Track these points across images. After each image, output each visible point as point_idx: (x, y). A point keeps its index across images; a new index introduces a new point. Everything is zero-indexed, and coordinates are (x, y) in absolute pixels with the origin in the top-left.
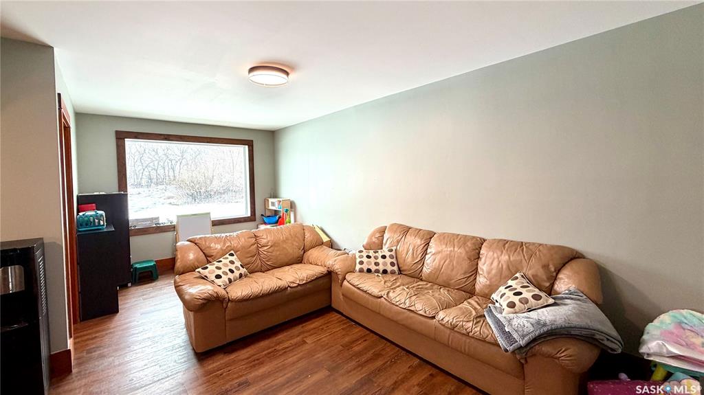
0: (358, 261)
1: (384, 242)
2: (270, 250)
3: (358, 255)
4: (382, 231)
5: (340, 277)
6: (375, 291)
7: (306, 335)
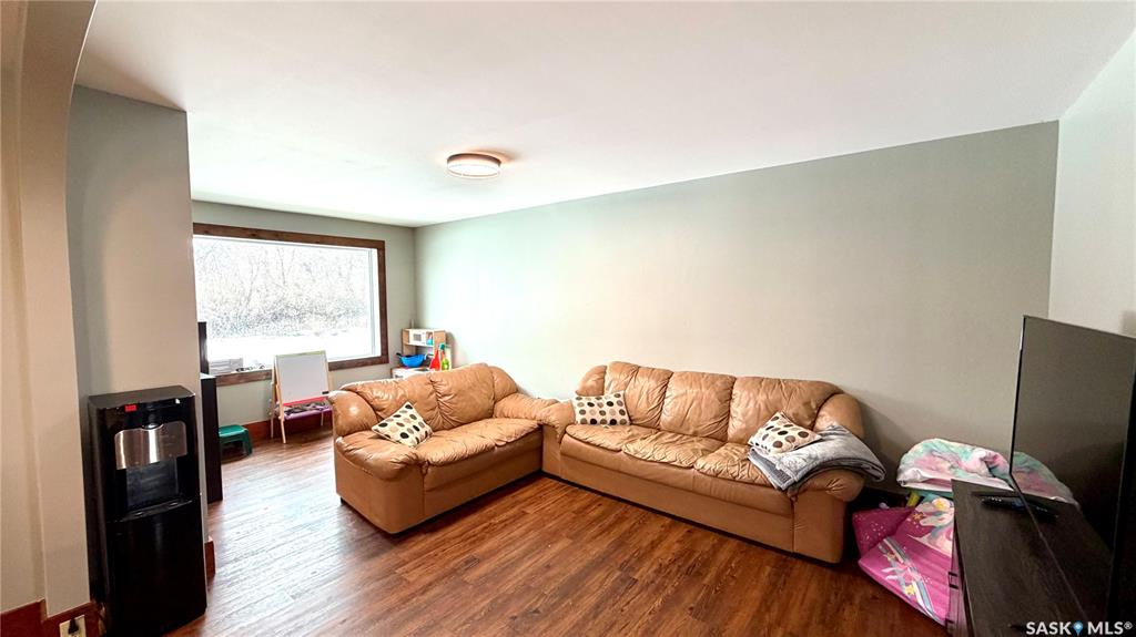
0: (578, 410)
1: (606, 385)
2: (454, 400)
3: (575, 403)
4: (602, 372)
5: (559, 431)
6: (613, 446)
7: (523, 505)
